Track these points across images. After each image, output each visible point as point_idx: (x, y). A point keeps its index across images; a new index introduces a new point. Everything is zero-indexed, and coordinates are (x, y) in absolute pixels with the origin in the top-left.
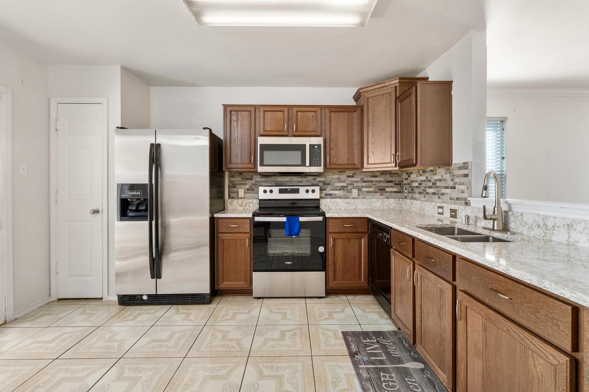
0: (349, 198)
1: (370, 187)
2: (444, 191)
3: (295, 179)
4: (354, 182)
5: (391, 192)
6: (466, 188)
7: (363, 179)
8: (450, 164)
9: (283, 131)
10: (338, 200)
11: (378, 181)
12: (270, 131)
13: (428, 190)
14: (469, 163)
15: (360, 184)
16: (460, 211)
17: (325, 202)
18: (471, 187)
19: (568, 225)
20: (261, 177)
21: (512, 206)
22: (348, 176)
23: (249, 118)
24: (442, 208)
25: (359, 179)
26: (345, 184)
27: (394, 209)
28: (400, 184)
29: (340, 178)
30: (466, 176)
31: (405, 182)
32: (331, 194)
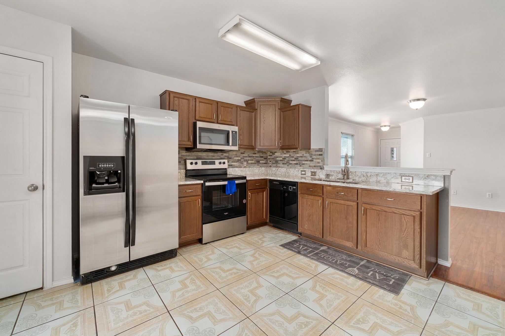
0: (241, 167)
1: (253, 160)
2: (304, 162)
3: (210, 154)
4: (244, 157)
5: (263, 163)
6: (321, 161)
7: (249, 155)
8: (310, 149)
9: (212, 119)
10: (237, 169)
11: (256, 157)
12: (204, 118)
13: (291, 162)
14: (323, 149)
15: (247, 158)
16: (318, 172)
17: (229, 170)
18: (324, 160)
19: (377, 175)
20: (186, 152)
21: (350, 168)
22: (242, 153)
23: (188, 105)
24: (305, 171)
25: (247, 155)
26: (240, 158)
27: (264, 174)
28: (266, 159)
29: (237, 154)
30: (322, 155)
31: (269, 157)
32: (232, 165)
